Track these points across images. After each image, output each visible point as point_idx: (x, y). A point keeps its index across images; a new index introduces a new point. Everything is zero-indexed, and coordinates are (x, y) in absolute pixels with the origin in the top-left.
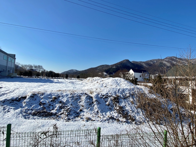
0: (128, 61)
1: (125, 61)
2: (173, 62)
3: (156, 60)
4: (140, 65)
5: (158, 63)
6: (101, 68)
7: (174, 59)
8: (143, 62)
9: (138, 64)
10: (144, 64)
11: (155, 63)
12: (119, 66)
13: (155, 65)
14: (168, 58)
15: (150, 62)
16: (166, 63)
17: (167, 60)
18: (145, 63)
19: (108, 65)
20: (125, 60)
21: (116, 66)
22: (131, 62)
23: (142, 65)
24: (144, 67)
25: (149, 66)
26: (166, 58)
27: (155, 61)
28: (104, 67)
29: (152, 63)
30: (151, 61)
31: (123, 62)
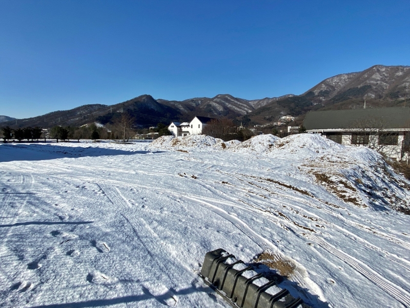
0: (150, 98)
1: (144, 98)
2: (227, 104)
3: (200, 99)
4: (173, 108)
5: (205, 106)
6: (87, 113)
7: (229, 98)
8: (180, 103)
9: (170, 106)
10: (180, 106)
11: (199, 104)
12: (132, 108)
13: (200, 108)
14: (219, 96)
15: (191, 103)
16: (217, 105)
17: (218, 100)
18: (182, 105)
19: (104, 106)
20: (144, 96)
21: (124, 109)
22: (155, 101)
23: (178, 109)
24: (181, 113)
25: (190, 111)
26: (217, 97)
27: (200, 102)
28: (95, 110)
29: (194, 105)
30: (192, 100)
31: (139, 100)
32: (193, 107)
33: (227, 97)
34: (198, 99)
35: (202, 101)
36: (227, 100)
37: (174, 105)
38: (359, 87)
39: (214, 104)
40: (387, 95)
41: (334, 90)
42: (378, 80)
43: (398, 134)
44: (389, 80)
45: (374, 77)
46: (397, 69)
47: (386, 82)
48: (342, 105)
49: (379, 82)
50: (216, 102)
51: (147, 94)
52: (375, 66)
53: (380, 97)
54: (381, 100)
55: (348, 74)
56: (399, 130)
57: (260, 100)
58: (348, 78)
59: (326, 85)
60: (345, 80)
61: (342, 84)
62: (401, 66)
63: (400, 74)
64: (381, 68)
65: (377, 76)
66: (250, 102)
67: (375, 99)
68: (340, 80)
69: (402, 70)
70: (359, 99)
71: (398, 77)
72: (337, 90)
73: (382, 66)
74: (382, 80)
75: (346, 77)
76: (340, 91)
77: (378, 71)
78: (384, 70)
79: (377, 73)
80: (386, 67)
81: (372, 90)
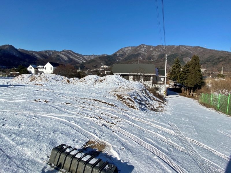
0: (12, 47)
1: (7, 47)
2: (70, 56)
3: (52, 51)
4: (31, 55)
5: (55, 56)
7: (71, 53)
8: (37, 52)
9: (29, 54)
10: (37, 54)
11: (51, 55)
13: (51, 57)
14: (65, 51)
15: (45, 53)
16: (63, 56)
17: (64, 53)
18: (38, 54)
20: (7, 45)
22: (16, 50)
23: (35, 56)
24: (38, 59)
25: (44, 58)
26: (63, 51)
27: (51, 53)
29: (47, 55)
30: (46, 52)
31: (3, 48)
32: (47, 56)
33: (70, 52)
34: (50, 51)
35: (53, 53)
36: (70, 53)
37: (32, 54)
38: (136, 53)
39: (62, 55)
40: (147, 59)
41: (126, 54)
42: (143, 51)
43: (150, 76)
44: (148, 51)
45: (142, 49)
46: (150, 47)
47: (146, 53)
48: (129, 62)
49: (144, 52)
50: (63, 54)
51: (10, 45)
52: (142, 45)
53: (144, 59)
54: (145, 60)
55: (131, 47)
56: (151, 74)
57: (90, 56)
58: (131, 49)
59: (122, 51)
60: (130, 50)
61: (129, 52)
62: (152, 46)
63: (151, 49)
64: (145, 46)
65: (143, 49)
66: (84, 56)
67: (142, 60)
68: (128, 49)
69: (152, 48)
70: (136, 59)
71: (151, 50)
72: (127, 54)
73: (145, 45)
74: (145, 51)
75: (131, 48)
76: (128, 55)
77: (143, 47)
78: (145, 47)
79: (143, 48)
80: (146, 46)
81: (141, 55)
